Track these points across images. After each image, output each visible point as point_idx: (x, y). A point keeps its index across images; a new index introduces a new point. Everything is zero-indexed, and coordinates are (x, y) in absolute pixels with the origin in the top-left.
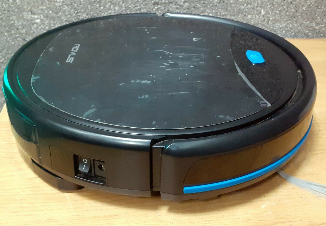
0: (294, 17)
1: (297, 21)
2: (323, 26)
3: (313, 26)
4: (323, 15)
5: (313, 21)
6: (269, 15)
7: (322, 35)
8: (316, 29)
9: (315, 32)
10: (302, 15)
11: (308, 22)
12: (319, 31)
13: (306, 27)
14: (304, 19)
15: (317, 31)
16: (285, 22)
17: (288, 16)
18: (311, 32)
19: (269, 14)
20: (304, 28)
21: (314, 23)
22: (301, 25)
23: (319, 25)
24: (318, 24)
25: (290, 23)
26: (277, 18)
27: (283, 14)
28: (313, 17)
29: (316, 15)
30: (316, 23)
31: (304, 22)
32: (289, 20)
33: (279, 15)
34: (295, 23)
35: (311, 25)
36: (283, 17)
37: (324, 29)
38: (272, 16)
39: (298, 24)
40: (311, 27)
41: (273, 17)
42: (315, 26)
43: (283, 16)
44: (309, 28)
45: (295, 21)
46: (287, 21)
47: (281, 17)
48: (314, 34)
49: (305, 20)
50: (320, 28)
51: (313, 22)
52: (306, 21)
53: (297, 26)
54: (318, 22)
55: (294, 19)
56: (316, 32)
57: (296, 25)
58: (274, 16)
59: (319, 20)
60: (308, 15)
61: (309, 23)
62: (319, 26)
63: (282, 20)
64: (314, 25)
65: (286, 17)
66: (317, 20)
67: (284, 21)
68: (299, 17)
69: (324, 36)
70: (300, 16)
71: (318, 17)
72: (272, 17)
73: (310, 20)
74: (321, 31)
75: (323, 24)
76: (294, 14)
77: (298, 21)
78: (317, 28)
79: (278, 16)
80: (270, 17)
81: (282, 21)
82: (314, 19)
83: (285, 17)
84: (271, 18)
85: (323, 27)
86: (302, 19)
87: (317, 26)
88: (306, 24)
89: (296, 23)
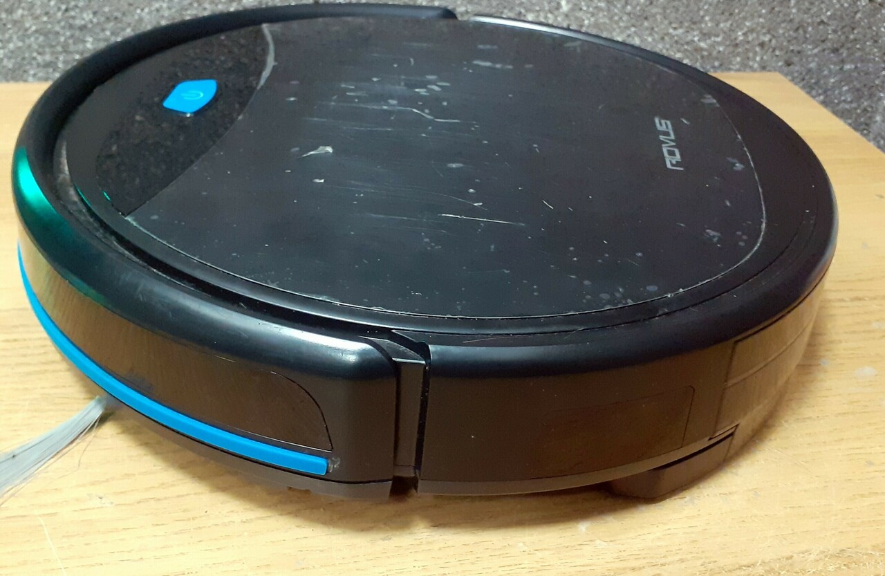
0: (646, 18)
1: (653, 28)
2: (719, 39)
3: (693, 41)
4: (720, 12)
5: (693, 26)
6: (580, 14)
7: (716, 64)
8: (702, 49)
9: (699, 57)
10: (665, 12)
11: (680, 31)
12: (710, 54)
13: (676, 42)
14: (670, 23)
15: (705, 53)
16: (622, 32)
17: (629, 14)
18: (688, 57)
19: (581, 9)
20: (671, 46)
21: (696, 33)
22: (663, 39)
23: (710, 38)
24: (705, 35)
25: (635, 32)
26: (601, 21)
27: (616, 11)
28: (692, 18)
29: (702, 13)
30: (701, 32)
31: (671, 31)
32: (633, 26)
33: (605, 13)
34: (647, 32)
35: (689, 38)
36: (616, 18)
37: (721, 49)
38: (589, 16)
39: (656, 36)
40: (687, 43)
41: (592, 19)
42: (699, 40)
43: (616, 14)
44: (682, 45)
45: (647, 29)
46: (627, 28)
47: (611, 18)
48: (697, 60)
49: (674, 26)
50: (713, 46)
51: (693, 29)
52: (675, 29)
53: (654, 40)
54: (705, 31)
55: (646, 24)
56: (702, 57)
57: (650, 39)
58: (593, 15)
59: (709, 25)
60: (680, 12)
61: (683, 33)
62: (708, 41)
63: (615, 26)
64: (696, 39)
65: (625, 18)
66: (703, 26)
67: (620, 27)
68: (659, 17)
69: (721, 65)
70: (660, 14)
71: (707, 18)
72: (589, 19)
73: (686, 24)
74: (715, 53)
75: (717, 36)
76: (644, 11)
77: (656, 29)
78: (702, 45)
79: (604, 15)
80: (584, 17)
81: (614, 29)
82: (694, 23)
83: (621, 18)
84: (586, 22)
85: (719, 44)
86: (666, 22)
87: (705, 40)
88: (677, 35)
89: (651, 34)
